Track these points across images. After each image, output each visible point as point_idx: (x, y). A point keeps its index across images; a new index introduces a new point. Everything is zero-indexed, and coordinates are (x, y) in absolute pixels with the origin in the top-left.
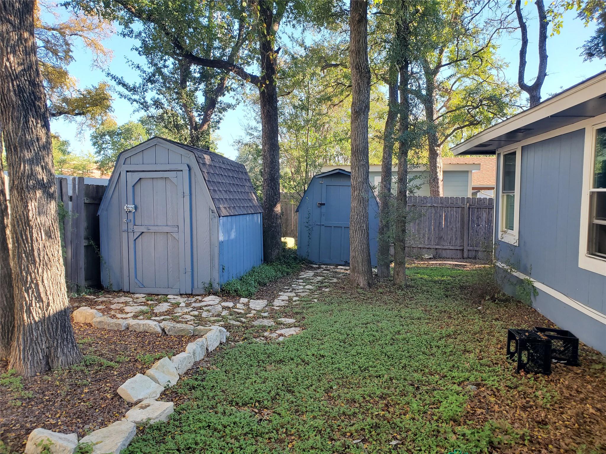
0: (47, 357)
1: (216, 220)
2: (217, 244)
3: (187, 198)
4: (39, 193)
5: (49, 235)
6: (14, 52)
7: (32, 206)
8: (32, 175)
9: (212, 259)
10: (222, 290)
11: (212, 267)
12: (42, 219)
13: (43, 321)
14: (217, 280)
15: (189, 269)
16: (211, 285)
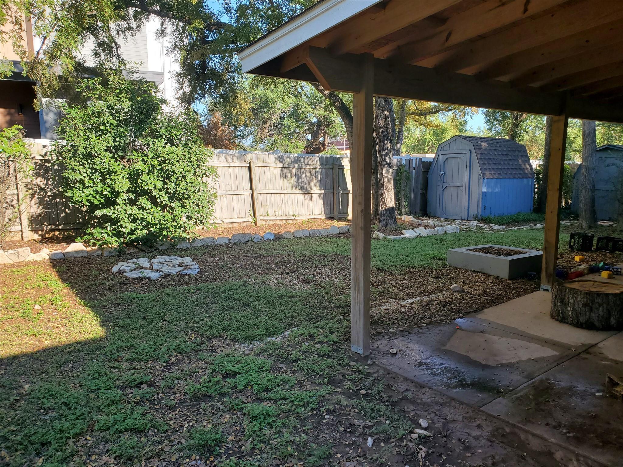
0: (386, 222)
1: (481, 180)
2: (481, 193)
3: (468, 168)
4: (386, 166)
5: (389, 180)
6: (382, 120)
7: (384, 170)
8: (385, 160)
9: (478, 202)
10: (482, 219)
11: (478, 206)
12: (387, 175)
13: (385, 210)
14: (480, 213)
15: (467, 206)
16: (477, 216)
